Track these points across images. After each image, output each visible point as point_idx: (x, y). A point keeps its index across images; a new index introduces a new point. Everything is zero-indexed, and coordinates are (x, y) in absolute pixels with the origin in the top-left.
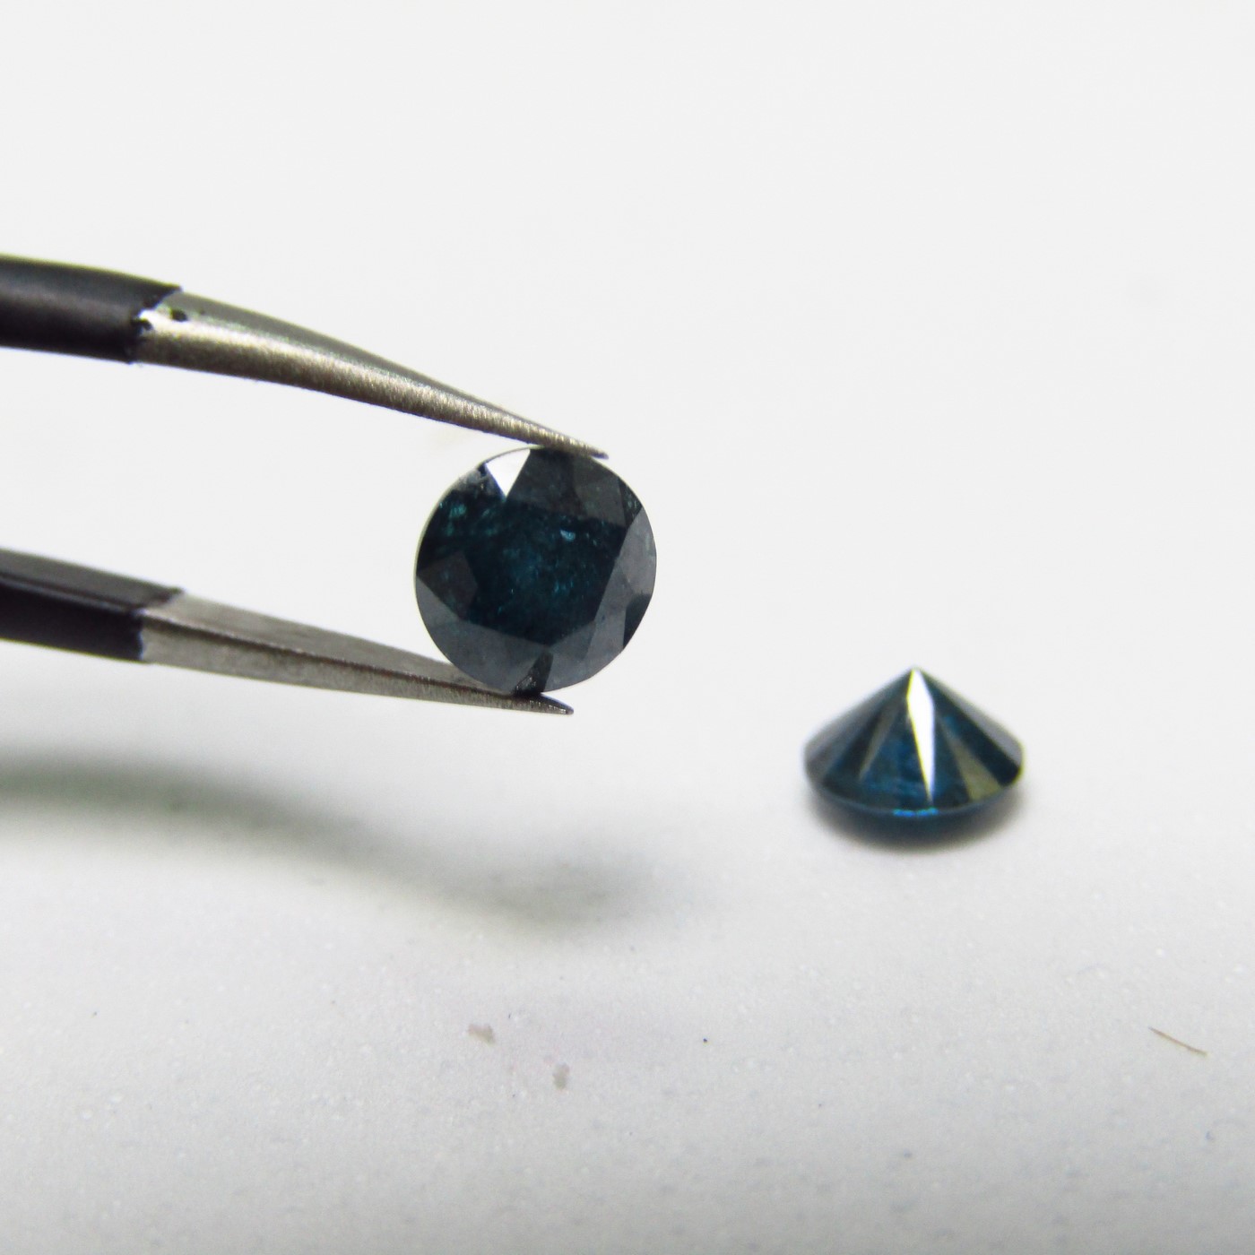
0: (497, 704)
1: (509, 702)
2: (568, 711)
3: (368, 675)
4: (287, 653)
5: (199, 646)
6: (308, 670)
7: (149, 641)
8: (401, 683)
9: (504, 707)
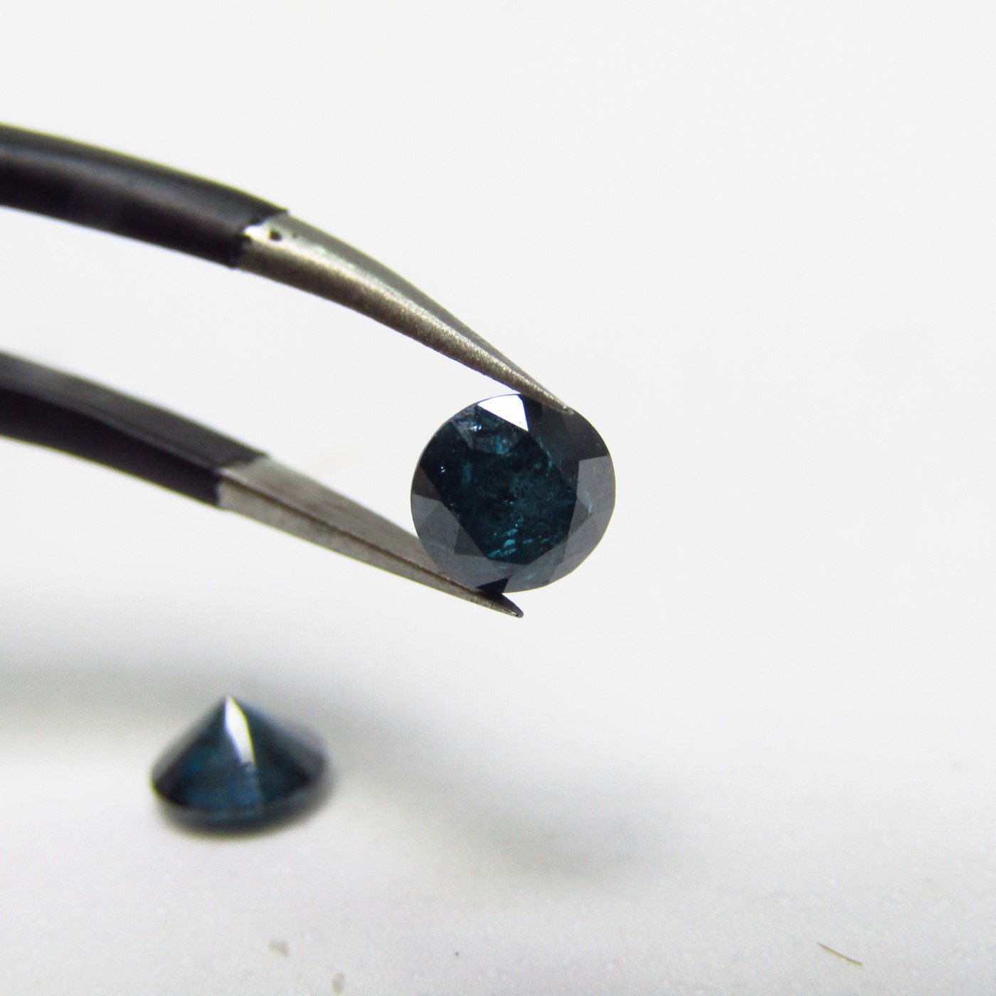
0: (468, 597)
1: (476, 598)
2: (519, 613)
3: (378, 554)
4: (323, 524)
5: (259, 504)
6: (337, 540)
7: (225, 492)
8: (401, 565)
9: (472, 601)
